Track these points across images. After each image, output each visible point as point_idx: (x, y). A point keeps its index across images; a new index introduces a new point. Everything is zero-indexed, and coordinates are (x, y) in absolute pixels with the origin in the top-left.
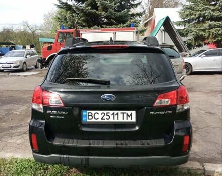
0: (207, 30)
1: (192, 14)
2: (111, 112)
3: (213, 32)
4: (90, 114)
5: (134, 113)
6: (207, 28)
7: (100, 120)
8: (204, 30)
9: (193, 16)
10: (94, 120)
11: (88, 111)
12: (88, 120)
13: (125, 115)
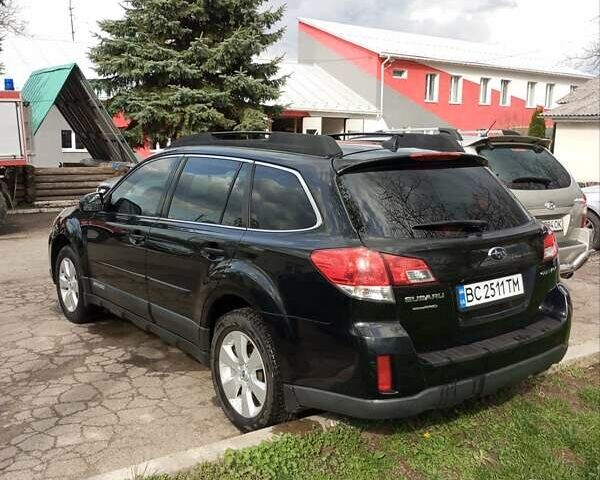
0: (175, 109)
1: (133, 66)
2: (495, 281)
3: (191, 115)
4: (469, 292)
5: (519, 277)
6: (178, 103)
7: (483, 301)
8: (168, 108)
9: (137, 71)
10: (475, 302)
11: (466, 287)
12: (468, 305)
13: (511, 282)
